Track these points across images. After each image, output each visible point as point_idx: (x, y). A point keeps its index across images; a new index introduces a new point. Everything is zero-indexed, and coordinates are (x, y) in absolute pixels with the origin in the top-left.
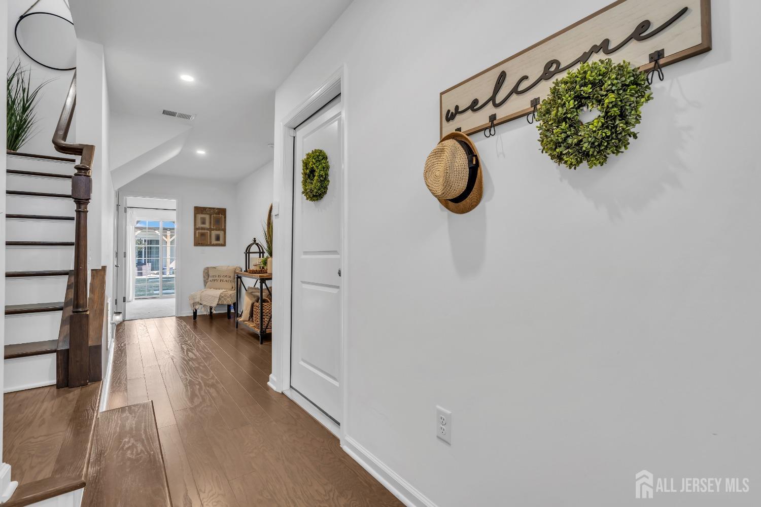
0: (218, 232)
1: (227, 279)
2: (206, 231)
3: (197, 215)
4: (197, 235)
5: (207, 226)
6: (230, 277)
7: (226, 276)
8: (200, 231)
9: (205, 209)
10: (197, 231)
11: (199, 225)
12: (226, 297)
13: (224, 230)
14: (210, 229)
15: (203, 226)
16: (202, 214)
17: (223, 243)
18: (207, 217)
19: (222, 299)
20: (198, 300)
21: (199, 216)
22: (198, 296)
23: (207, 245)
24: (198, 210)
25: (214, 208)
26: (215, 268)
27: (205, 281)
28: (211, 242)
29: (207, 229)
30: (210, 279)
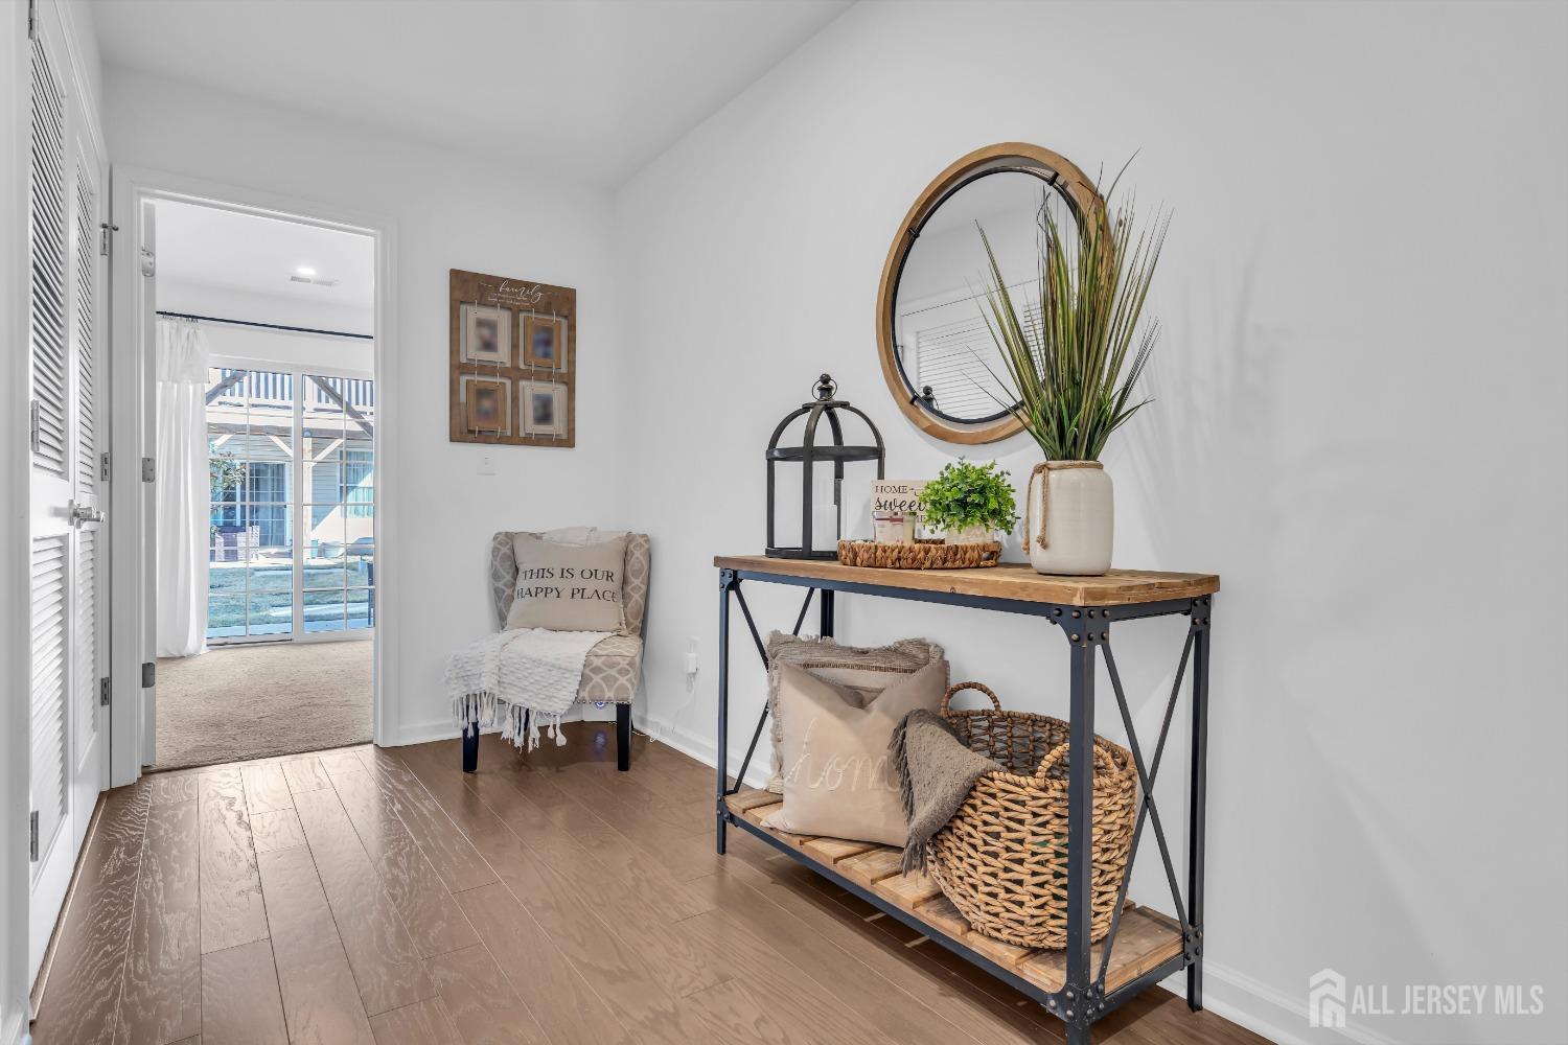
0: (543, 388)
1: (602, 585)
2: (498, 380)
3: (463, 308)
4: (463, 398)
5: (502, 355)
6: (609, 576)
7: (594, 574)
8: (476, 378)
9: (495, 281)
10: (464, 379)
11: (472, 352)
12: (613, 672)
13: (569, 381)
14: (515, 374)
15: (486, 356)
16: (482, 304)
17: (564, 437)
18: (502, 318)
19: (597, 679)
20: (486, 684)
21: (472, 313)
22: (489, 666)
23: (503, 440)
24: (468, 288)
25: (529, 285)
26: (537, 537)
27: (498, 593)
28: (516, 428)
29: (504, 373)
30: (523, 583)
